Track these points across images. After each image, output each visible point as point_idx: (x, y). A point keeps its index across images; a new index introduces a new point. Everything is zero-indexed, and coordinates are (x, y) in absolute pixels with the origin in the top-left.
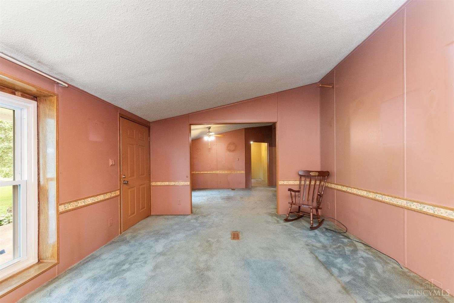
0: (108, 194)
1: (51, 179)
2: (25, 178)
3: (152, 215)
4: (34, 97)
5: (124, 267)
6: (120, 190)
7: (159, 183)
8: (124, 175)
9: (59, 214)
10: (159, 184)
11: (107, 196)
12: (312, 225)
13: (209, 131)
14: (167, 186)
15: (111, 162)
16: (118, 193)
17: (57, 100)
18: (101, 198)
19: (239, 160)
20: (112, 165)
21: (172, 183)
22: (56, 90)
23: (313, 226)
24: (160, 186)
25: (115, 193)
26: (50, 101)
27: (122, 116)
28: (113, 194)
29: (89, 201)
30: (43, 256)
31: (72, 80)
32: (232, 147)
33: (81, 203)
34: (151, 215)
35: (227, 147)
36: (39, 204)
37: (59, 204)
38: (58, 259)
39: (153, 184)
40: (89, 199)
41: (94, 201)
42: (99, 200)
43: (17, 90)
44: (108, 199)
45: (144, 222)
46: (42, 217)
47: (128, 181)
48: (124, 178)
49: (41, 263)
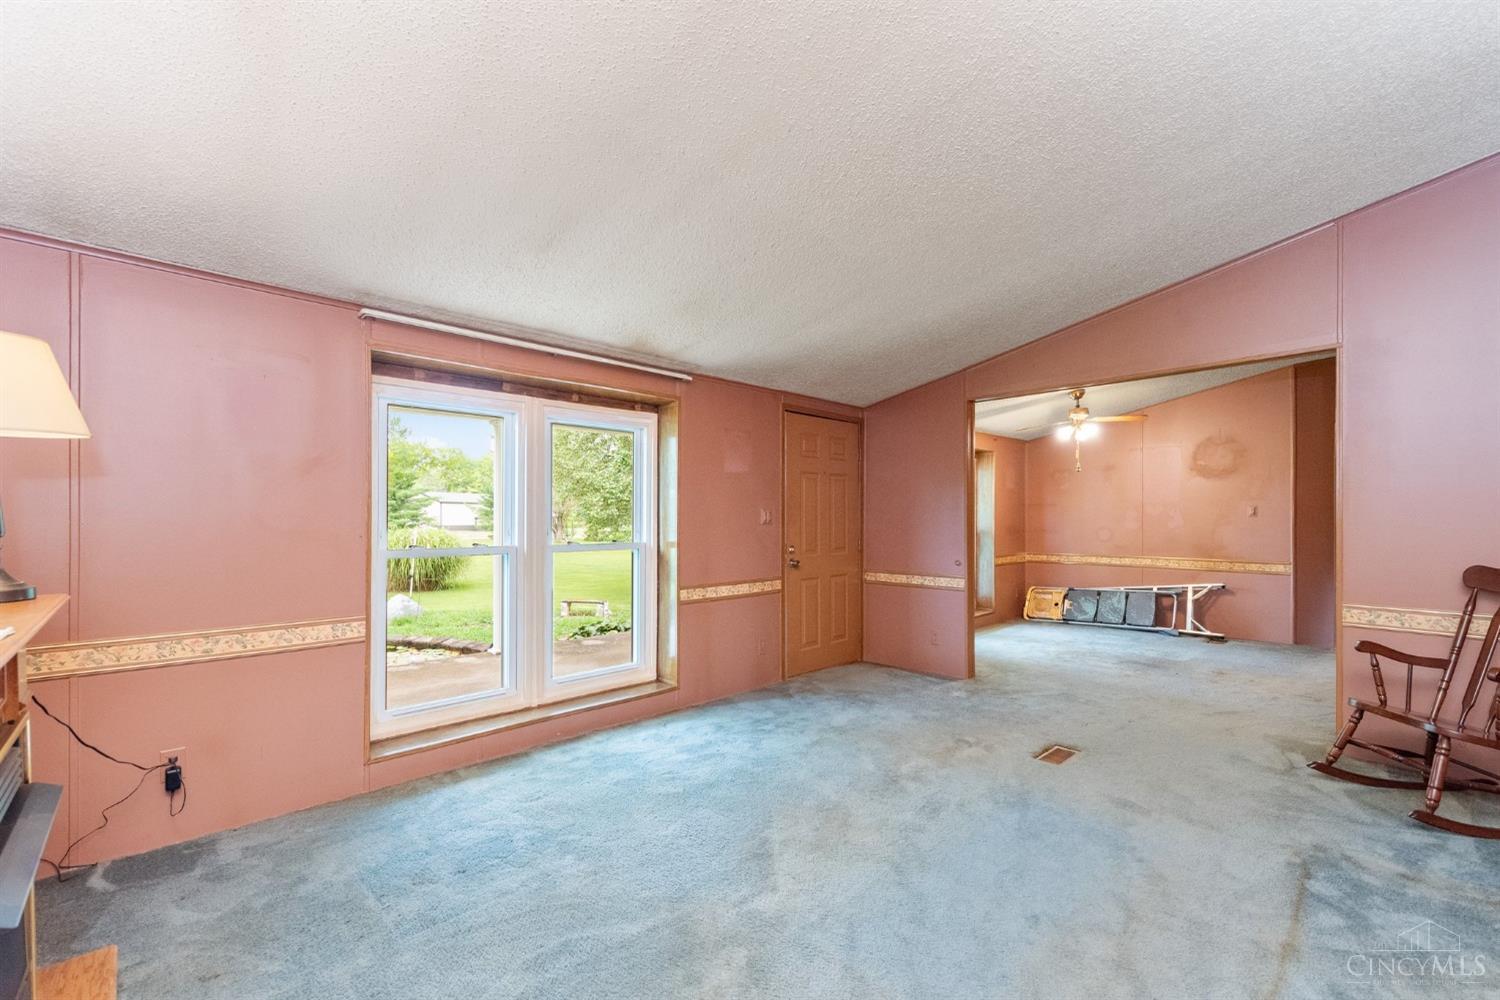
0: (757, 584)
1: (672, 544)
2: (644, 540)
3: (866, 662)
4: (656, 407)
5: (766, 727)
6: (782, 578)
7: (882, 575)
8: (792, 547)
9: (681, 603)
10: (883, 577)
11: (757, 588)
12: (1434, 808)
13: (1078, 406)
14: (902, 585)
15: (763, 517)
16: (778, 585)
17: (680, 407)
18: (744, 589)
19: (1260, 511)
20: (765, 523)
21: (916, 580)
22: (679, 389)
23: (1436, 813)
24: (884, 584)
25: (772, 586)
26: (672, 408)
27: (788, 410)
28: (767, 587)
29: (724, 591)
30: (662, 672)
31: (698, 367)
32: (1221, 458)
33: (711, 593)
34: (862, 661)
35: (1195, 458)
36: (658, 584)
37: (680, 588)
38: (678, 682)
39: (868, 578)
40: (724, 588)
41: (731, 594)
42: (741, 593)
43: (636, 402)
44: (757, 595)
45: (840, 671)
46: (662, 607)
47: (798, 562)
48: (791, 552)
49: (660, 681)
